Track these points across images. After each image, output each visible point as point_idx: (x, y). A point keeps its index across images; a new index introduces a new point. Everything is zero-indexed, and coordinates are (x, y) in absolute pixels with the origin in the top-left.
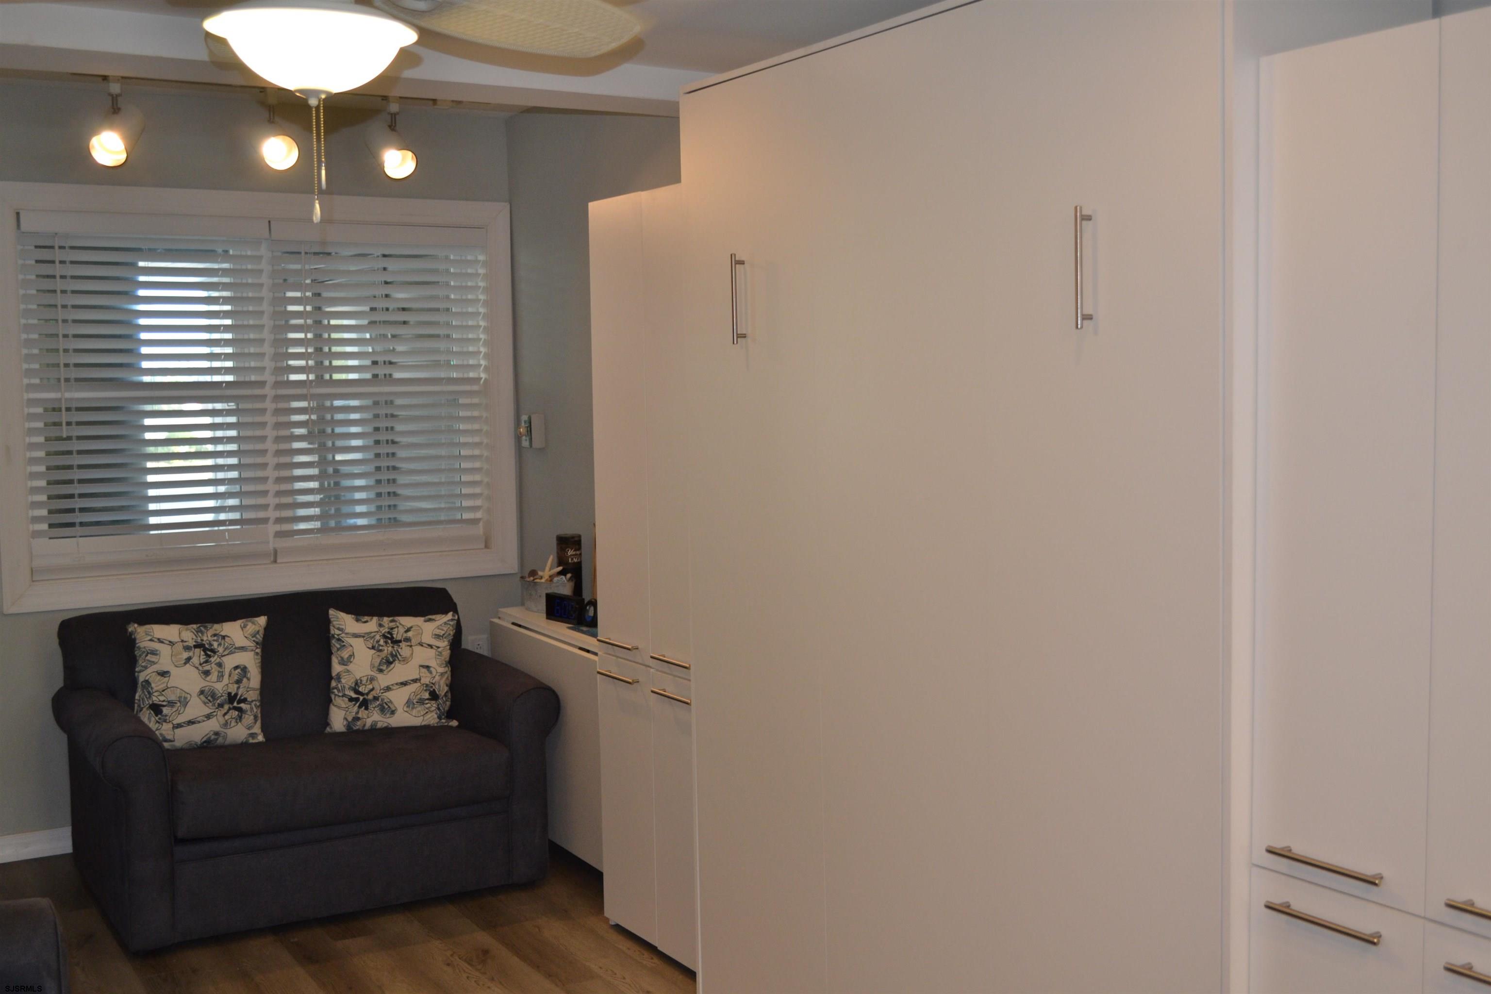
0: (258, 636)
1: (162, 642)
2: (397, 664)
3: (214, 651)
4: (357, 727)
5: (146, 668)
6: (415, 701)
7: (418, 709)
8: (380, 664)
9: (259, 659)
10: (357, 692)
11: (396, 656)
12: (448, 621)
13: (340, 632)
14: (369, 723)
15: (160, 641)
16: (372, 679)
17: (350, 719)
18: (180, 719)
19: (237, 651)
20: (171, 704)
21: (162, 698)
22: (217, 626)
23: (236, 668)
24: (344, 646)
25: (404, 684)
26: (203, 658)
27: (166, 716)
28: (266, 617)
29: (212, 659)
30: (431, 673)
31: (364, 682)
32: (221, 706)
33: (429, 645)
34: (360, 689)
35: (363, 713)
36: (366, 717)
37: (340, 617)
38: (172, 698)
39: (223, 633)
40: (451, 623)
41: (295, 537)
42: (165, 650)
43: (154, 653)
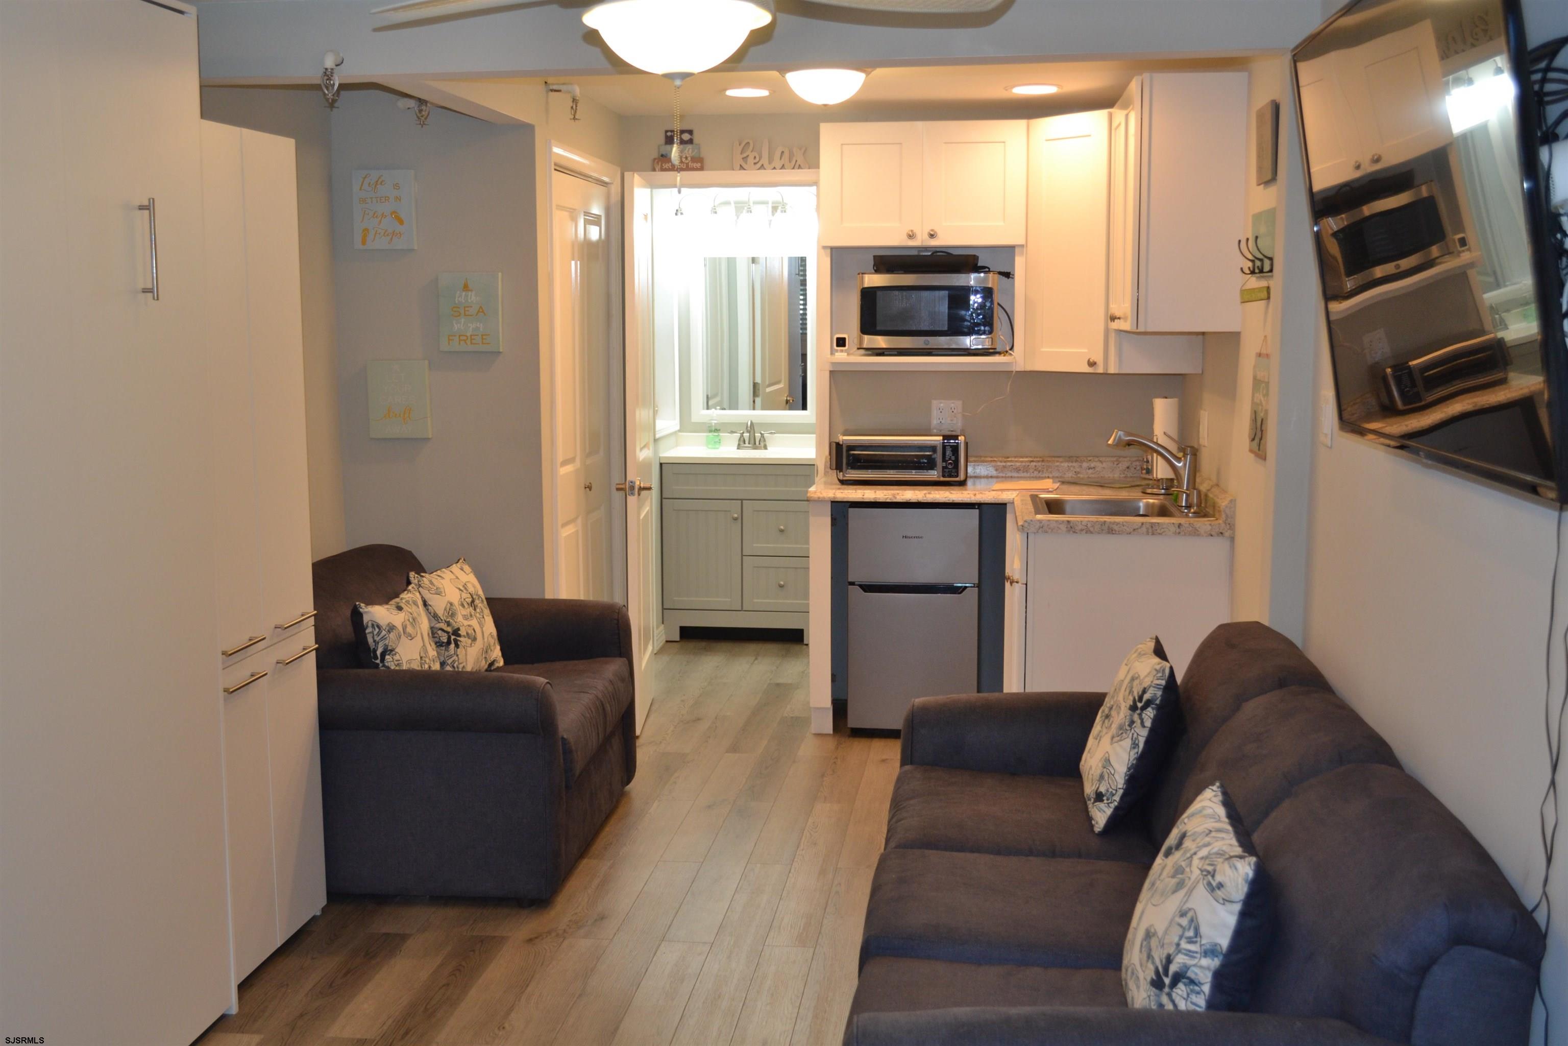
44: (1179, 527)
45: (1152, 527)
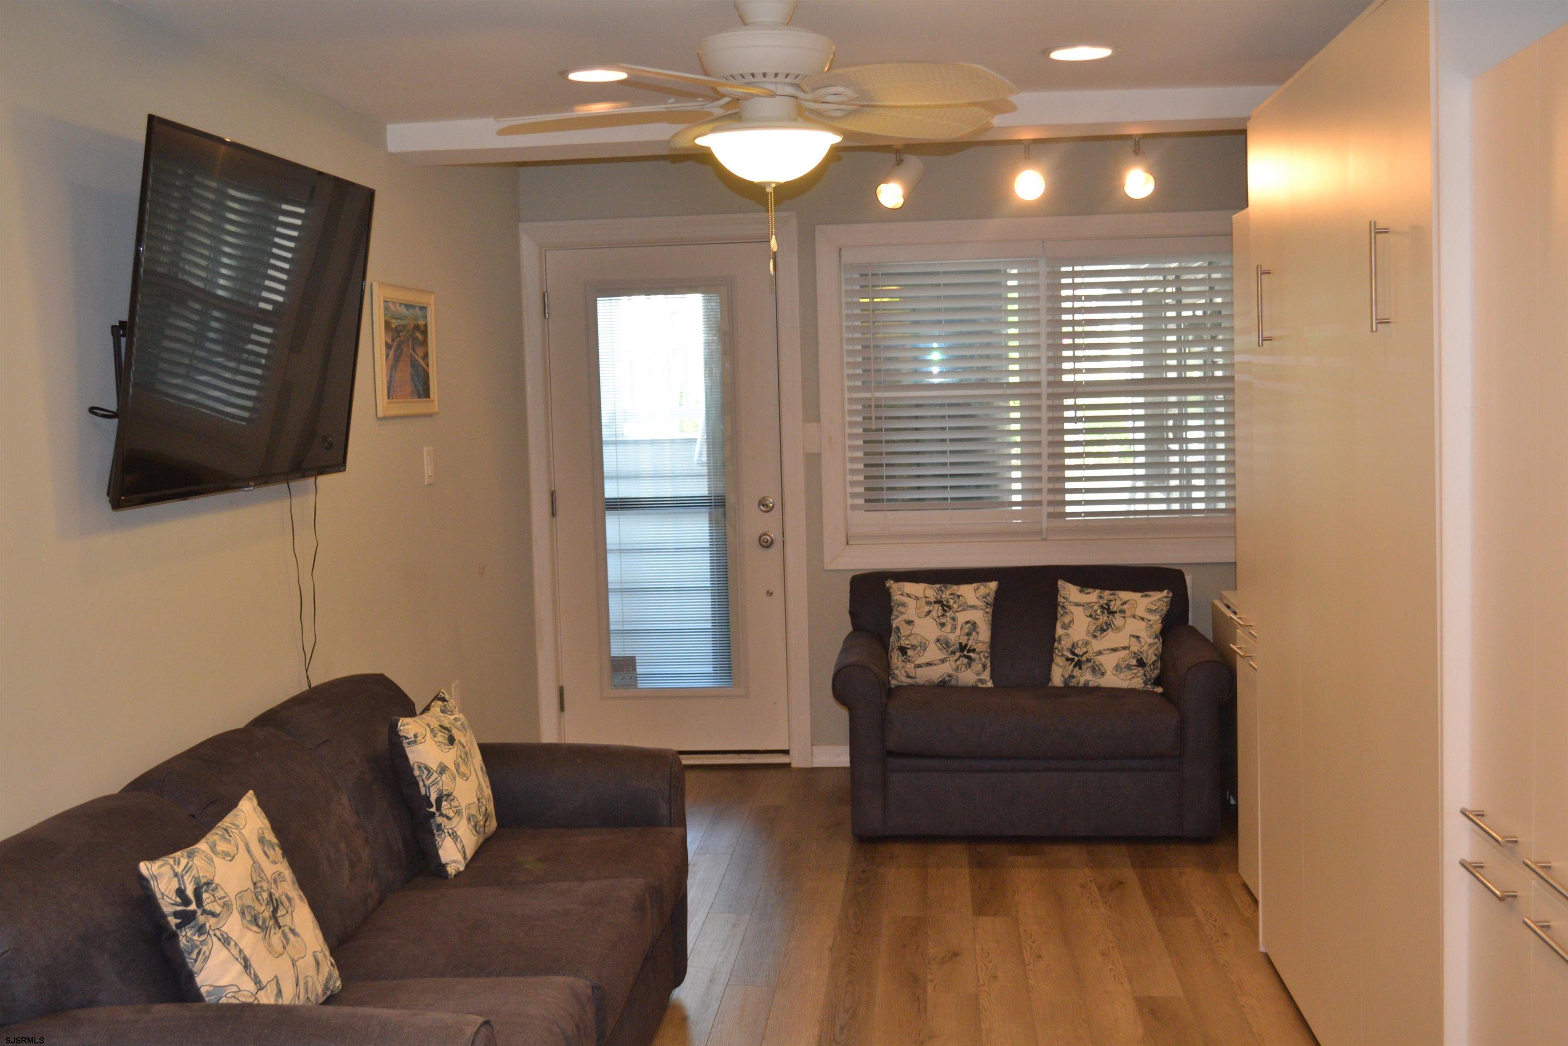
0: (988, 597)
1: (910, 597)
2: (1110, 632)
3: (950, 607)
4: (1073, 684)
5: (897, 617)
6: (1123, 666)
7: (1125, 673)
8: (1094, 631)
9: (989, 617)
10: (1073, 653)
11: (1110, 624)
12: (1162, 597)
13: (1065, 601)
14: (1082, 681)
15: (908, 596)
16: (1087, 644)
17: (1066, 676)
18: (921, 661)
19: (969, 608)
20: (914, 647)
21: (907, 642)
22: (955, 587)
23: (967, 622)
24: (1066, 612)
25: (1115, 650)
26: (940, 612)
27: (910, 657)
28: (997, 582)
29: (948, 614)
30: (1140, 642)
31: (1080, 645)
32: (953, 653)
33: (1141, 618)
34: (1076, 651)
35: (1077, 672)
36: (1079, 675)
37: (1066, 587)
38: (915, 642)
39: (958, 593)
40: (1166, 600)
41: (1067, 519)
42: (911, 603)
43: (903, 605)
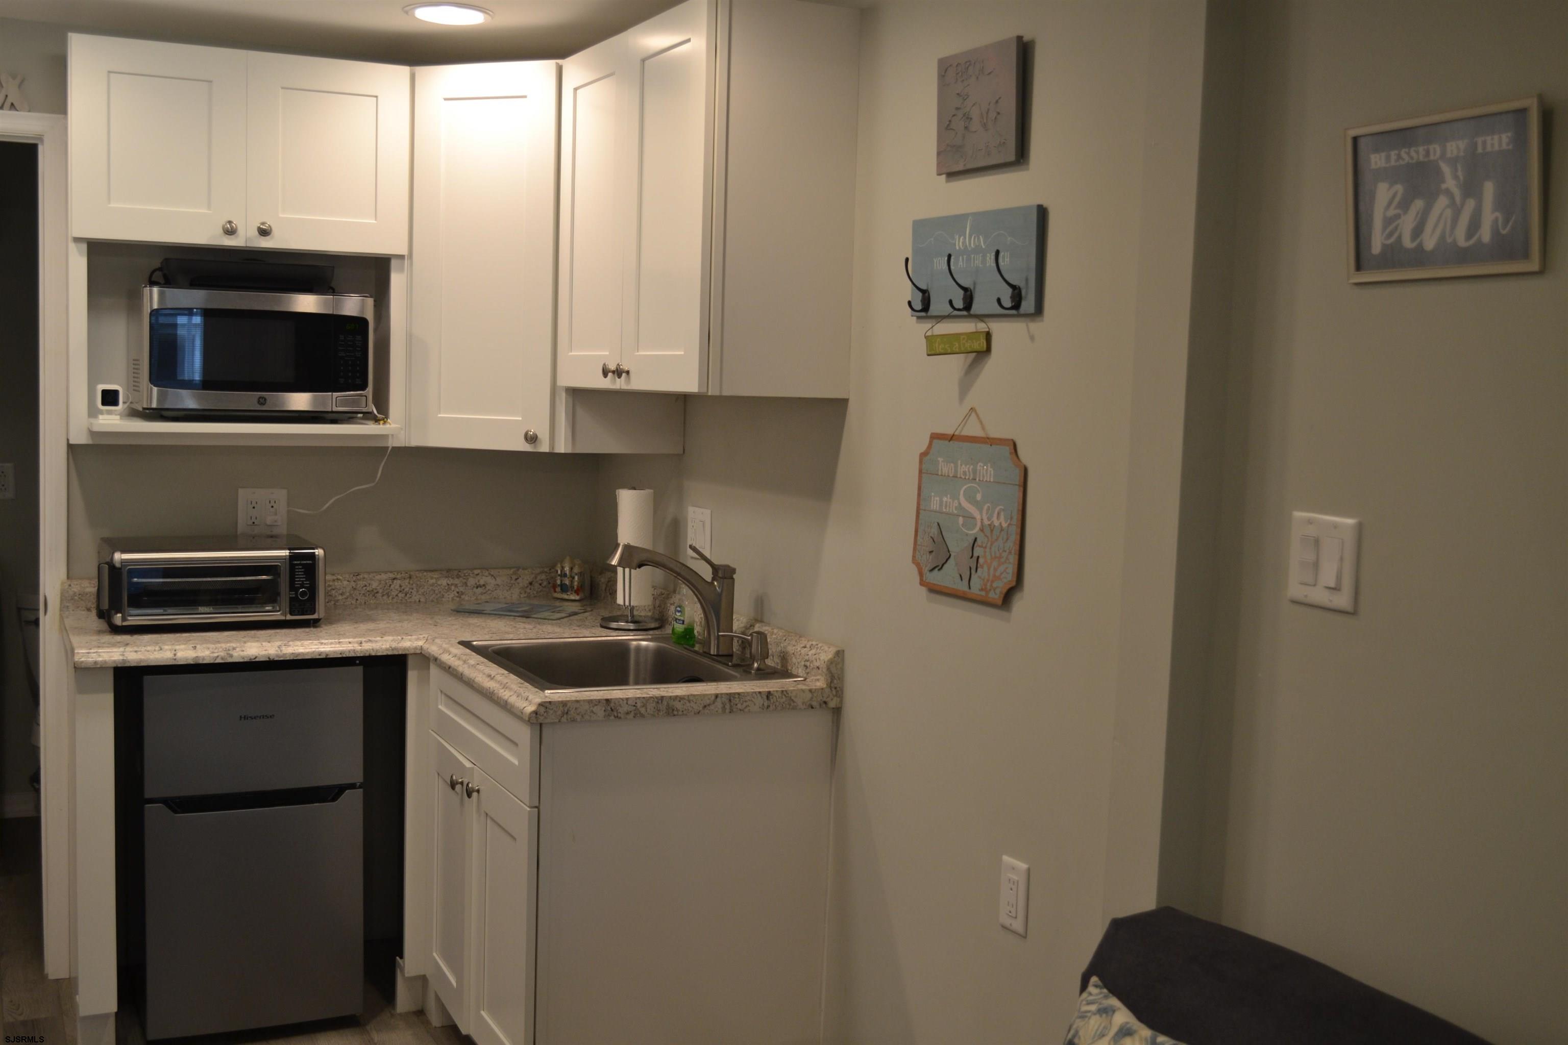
44: (768, 698)
45: (730, 700)
